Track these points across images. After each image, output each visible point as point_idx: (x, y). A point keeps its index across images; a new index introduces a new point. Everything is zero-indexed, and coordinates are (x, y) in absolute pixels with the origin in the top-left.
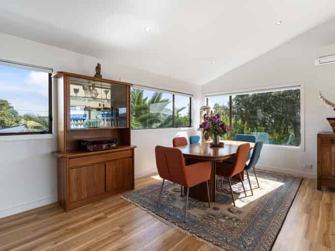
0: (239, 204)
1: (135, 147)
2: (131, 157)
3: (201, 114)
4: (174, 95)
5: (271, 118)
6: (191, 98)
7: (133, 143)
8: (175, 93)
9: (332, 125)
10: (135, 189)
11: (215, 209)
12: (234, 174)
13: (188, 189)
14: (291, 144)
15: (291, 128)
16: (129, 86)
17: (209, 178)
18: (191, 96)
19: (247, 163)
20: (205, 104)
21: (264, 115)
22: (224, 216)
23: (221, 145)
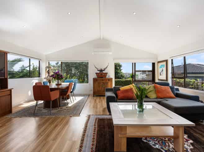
0: (69, 105)
1: (13, 89)
2: (9, 95)
3: (46, 70)
4: (30, 59)
5: (78, 72)
6: (39, 61)
7: (9, 87)
8: (30, 58)
9: (97, 75)
10: (13, 113)
11: (61, 108)
12: (67, 95)
13: (51, 102)
14: (86, 83)
15: (86, 77)
16: (7, 53)
17: (58, 97)
18: (40, 60)
19: (72, 90)
20: (48, 65)
21: (75, 71)
22: (65, 109)
23: (61, 84)
